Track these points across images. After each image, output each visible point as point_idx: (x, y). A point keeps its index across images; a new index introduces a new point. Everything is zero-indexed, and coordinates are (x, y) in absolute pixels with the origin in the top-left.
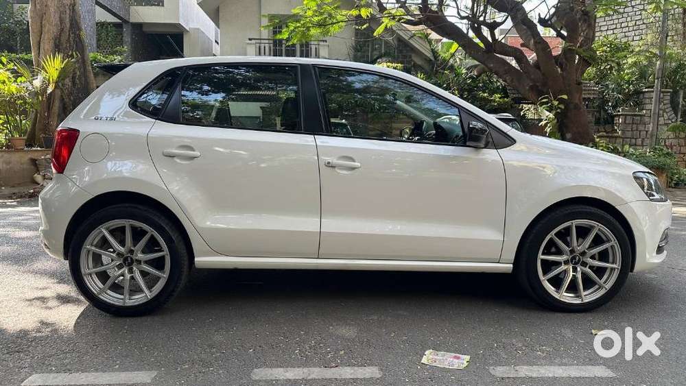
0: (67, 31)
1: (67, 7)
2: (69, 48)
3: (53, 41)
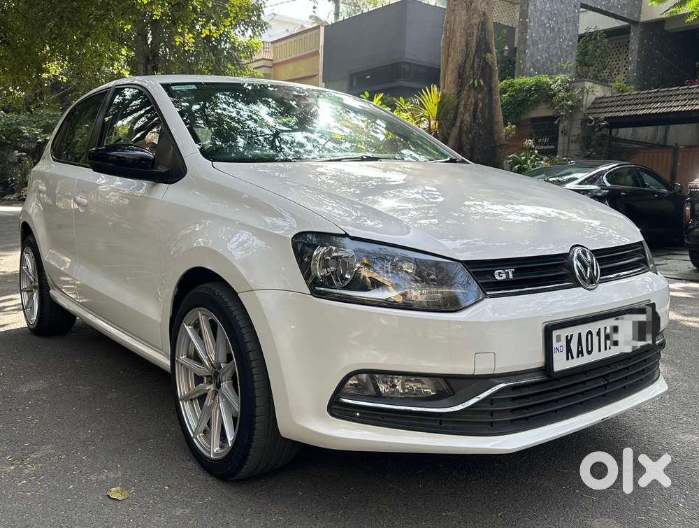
0: (472, 57)
1: (475, 28)
2: (472, 76)
3: (456, 71)
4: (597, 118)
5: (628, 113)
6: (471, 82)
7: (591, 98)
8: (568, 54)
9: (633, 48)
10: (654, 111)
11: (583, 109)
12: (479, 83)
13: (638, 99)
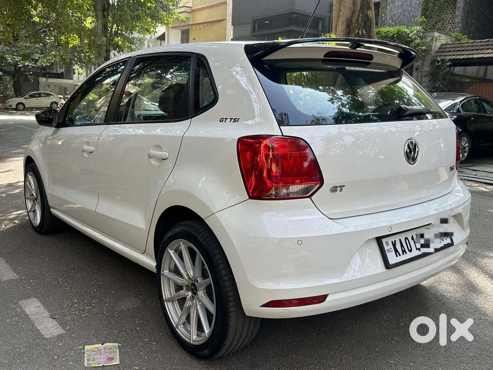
0: (357, 12)
2: (357, 27)
3: (346, 23)
4: (443, 60)
5: (466, 57)
6: (356, 32)
7: (438, 44)
8: (416, 9)
9: (460, 6)
10: (486, 56)
11: (432, 53)
12: (362, 32)
13: (473, 46)
